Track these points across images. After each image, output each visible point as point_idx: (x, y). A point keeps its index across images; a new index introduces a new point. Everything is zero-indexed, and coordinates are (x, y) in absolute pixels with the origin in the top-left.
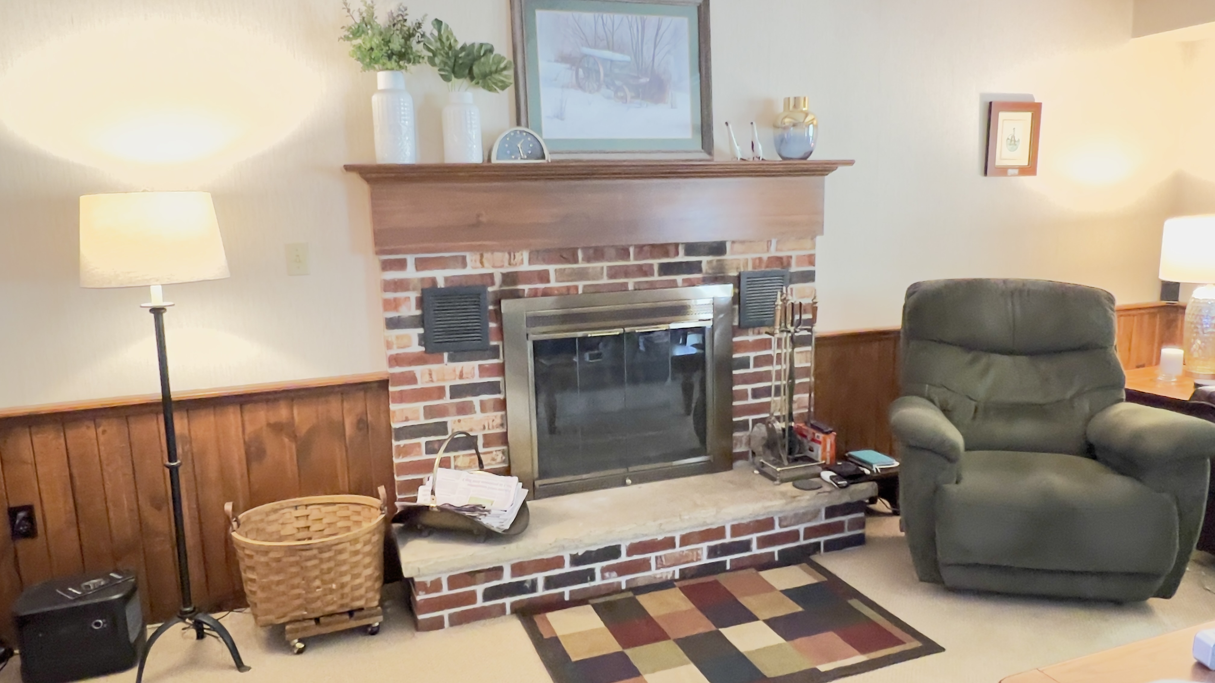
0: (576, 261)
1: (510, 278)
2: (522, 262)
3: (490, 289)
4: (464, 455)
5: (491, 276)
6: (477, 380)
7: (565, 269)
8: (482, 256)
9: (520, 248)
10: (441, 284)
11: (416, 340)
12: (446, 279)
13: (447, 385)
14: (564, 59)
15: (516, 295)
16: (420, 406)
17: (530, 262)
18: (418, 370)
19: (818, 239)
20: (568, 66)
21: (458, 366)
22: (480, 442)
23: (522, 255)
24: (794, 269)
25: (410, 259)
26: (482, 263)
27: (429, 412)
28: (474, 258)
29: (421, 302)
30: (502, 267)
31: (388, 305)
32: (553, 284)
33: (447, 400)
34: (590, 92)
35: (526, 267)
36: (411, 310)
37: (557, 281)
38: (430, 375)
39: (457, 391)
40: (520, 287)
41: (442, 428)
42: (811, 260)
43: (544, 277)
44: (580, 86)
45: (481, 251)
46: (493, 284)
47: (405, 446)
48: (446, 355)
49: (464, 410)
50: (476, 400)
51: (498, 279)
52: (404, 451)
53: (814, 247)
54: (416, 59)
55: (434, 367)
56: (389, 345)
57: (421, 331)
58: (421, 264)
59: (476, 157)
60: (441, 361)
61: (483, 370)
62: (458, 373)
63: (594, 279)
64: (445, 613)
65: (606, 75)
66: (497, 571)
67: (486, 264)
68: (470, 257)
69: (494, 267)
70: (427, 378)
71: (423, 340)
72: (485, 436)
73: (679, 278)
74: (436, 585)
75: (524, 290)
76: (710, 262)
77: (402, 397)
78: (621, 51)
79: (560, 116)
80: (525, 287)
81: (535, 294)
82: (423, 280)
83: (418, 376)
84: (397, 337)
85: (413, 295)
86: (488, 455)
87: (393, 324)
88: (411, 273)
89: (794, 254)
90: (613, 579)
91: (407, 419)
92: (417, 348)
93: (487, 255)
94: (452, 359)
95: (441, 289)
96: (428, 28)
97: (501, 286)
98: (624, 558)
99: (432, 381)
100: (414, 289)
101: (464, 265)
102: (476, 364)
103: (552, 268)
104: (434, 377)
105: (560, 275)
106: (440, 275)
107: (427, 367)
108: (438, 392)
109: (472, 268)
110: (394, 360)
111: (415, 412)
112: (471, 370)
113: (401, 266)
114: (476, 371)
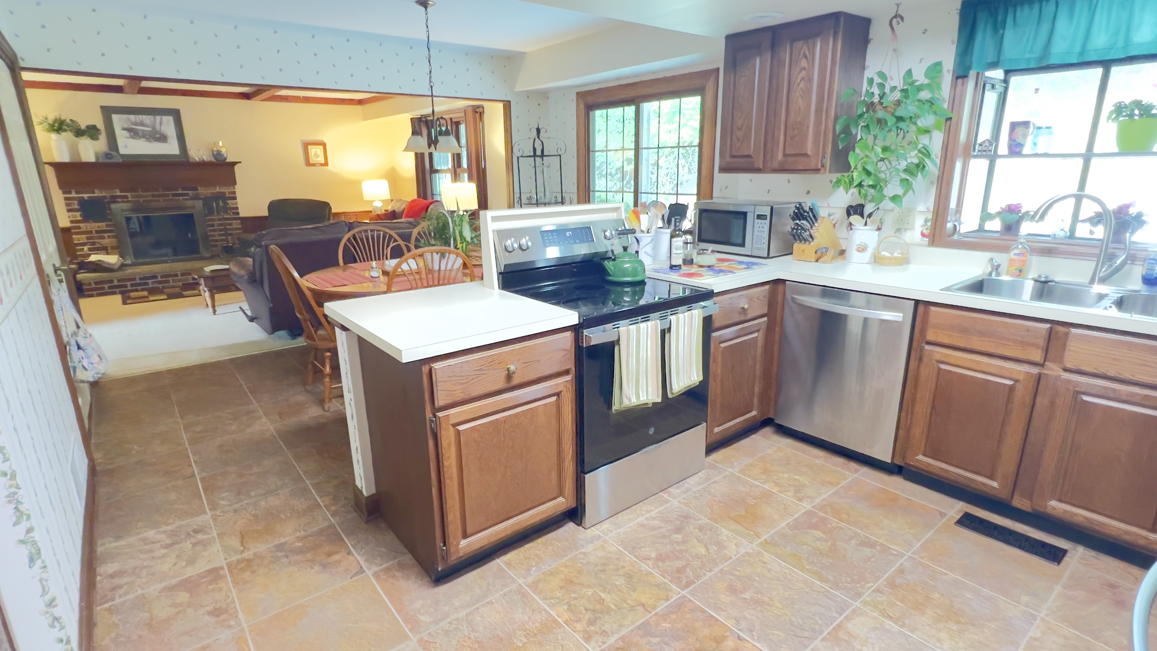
0: (138, 192)
1: (112, 197)
2: (116, 192)
3: (105, 200)
4: (103, 250)
5: (105, 197)
6: (105, 228)
8: (101, 190)
9: (115, 188)
10: (86, 199)
11: (79, 216)
12: (88, 197)
13: (93, 230)
14: (124, 129)
15: (116, 202)
16: (84, 236)
17: (120, 192)
18: (81, 225)
19: (236, 186)
20: (127, 132)
21: (97, 224)
22: (109, 248)
23: (116, 190)
24: (227, 195)
25: (73, 191)
26: (101, 192)
27: (88, 238)
28: (98, 191)
29: (80, 204)
30: (109, 193)
31: (67, 205)
32: (130, 199)
33: (94, 235)
34: (137, 140)
35: (119, 194)
36: (76, 206)
39: (97, 232)
40: (117, 200)
41: (94, 243)
42: (234, 193)
43: (126, 197)
44: (132, 137)
45: (99, 188)
48: (92, 221)
49: (102, 238)
50: (106, 235)
51: (108, 197)
53: (234, 189)
54: (65, 131)
55: (88, 224)
56: (69, 217)
57: (80, 213)
58: (77, 193)
59: (92, 159)
60: (90, 223)
61: (107, 226)
62: (97, 226)
63: (146, 198)
64: (95, 292)
65: (142, 134)
66: (111, 281)
67: (103, 193)
68: (96, 191)
69: (106, 193)
70: (86, 227)
71: (82, 216)
72: (111, 246)
73: (181, 198)
74: (90, 284)
75: (119, 201)
76: (192, 193)
77: (77, 233)
78: (147, 127)
79: (126, 147)
81: (123, 202)
82: (79, 197)
83: (81, 227)
84: (72, 215)
85: (76, 202)
87: (71, 210)
88: (74, 195)
89: (227, 191)
90: (156, 285)
91: (80, 240)
92: (79, 218)
93: (103, 190)
94: (94, 222)
96: (68, 121)
97: (109, 200)
98: (159, 279)
99: (88, 229)
100: (76, 200)
101: (94, 193)
102: (104, 224)
103: (128, 194)
104: (88, 227)
105: (133, 197)
106: (86, 196)
107: (85, 224)
108: (91, 232)
109: (97, 194)
110: (72, 222)
111: (83, 238)
112: (102, 225)
113: (70, 192)
114: (104, 226)
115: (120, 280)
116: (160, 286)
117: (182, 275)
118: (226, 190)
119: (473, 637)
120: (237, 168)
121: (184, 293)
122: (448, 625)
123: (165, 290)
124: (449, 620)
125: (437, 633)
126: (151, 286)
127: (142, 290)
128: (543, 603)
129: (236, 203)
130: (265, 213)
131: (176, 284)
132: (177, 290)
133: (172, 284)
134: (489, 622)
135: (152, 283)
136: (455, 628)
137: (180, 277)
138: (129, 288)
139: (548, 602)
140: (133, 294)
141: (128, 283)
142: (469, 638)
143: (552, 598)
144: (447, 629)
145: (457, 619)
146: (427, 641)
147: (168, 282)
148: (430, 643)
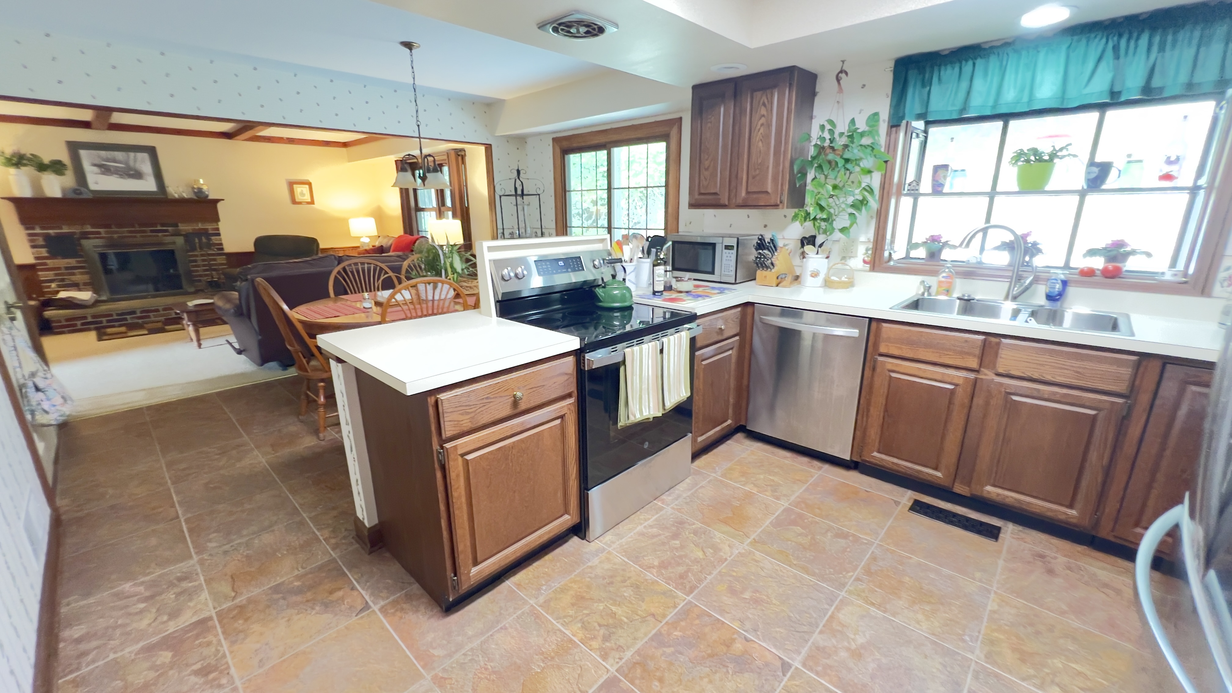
0: (112, 228)
1: (83, 233)
2: (87, 228)
3: (75, 237)
4: (74, 287)
5: (74, 233)
6: (75, 265)
7: (108, 231)
8: (69, 226)
9: (86, 223)
10: (52, 235)
11: (45, 252)
12: (55, 233)
13: (62, 266)
14: (95, 165)
15: (87, 238)
16: (52, 273)
17: (92, 228)
18: (48, 261)
19: (220, 224)
20: (97, 168)
21: (66, 260)
22: (82, 285)
23: (87, 226)
24: (211, 232)
25: (38, 227)
26: (70, 228)
27: (56, 275)
28: (66, 227)
29: (46, 240)
30: (79, 229)
31: (31, 241)
32: (103, 235)
33: (63, 271)
34: (109, 176)
35: (90, 230)
36: (41, 243)
38: (54, 263)
39: (67, 268)
40: (88, 236)
42: (218, 229)
43: (98, 233)
44: (103, 173)
45: (67, 224)
46: (75, 235)
47: (46, 285)
48: (60, 257)
49: (72, 274)
50: (77, 271)
51: (77, 233)
52: (48, 287)
53: (217, 225)
54: (25, 165)
55: (56, 261)
56: (33, 254)
57: (46, 249)
58: (42, 229)
59: (58, 195)
60: (58, 259)
61: (78, 262)
62: (66, 263)
63: (121, 234)
65: (114, 171)
66: (84, 318)
67: (72, 229)
68: (63, 227)
69: (75, 229)
70: (52, 264)
71: (48, 252)
72: (83, 283)
73: (160, 234)
74: (60, 321)
76: (172, 230)
77: (42, 270)
78: (120, 163)
79: (97, 183)
80: (91, 236)
81: (95, 238)
82: (44, 233)
83: (48, 263)
84: (36, 251)
85: (41, 238)
86: (85, 289)
87: (33, 247)
88: (38, 231)
90: (135, 321)
91: (46, 277)
92: (46, 255)
93: (72, 226)
94: (63, 258)
96: (29, 155)
97: (79, 236)
98: (139, 314)
99: (55, 265)
100: (40, 236)
101: (62, 229)
103: (101, 230)
104: (57, 264)
105: (106, 233)
106: (51, 232)
107: (52, 260)
108: (59, 269)
109: (65, 230)
110: (37, 258)
111: (50, 275)
112: (72, 262)
113: (33, 229)
114: (74, 262)
115: (94, 317)
116: (140, 321)
117: (165, 309)
118: (209, 227)
119: (489, 667)
120: (220, 205)
121: (167, 327)
122: (463, 657)
123: (145, 325)
124: (463, 651)
125: (452, 668)
126: (130, 321)
127: (120, 326)
128: (557, 622)
129: (221, 240)
130: (251, 249)
131: (157, 319)
132: (160, 325)
133: (153, 319)
134: (505, 649)
135: (132, 318)
136: (470, 660)
137: (162, 312)
138: (105, 324)
139: (561, 621)
140: (109, 330)
141: (104, 319)
142: (486, 669)
143: (565, 617)
144: (462, 661)
145: (472, 649)
146: (442, 678)
147: (149, 317)
148: (445, 679)
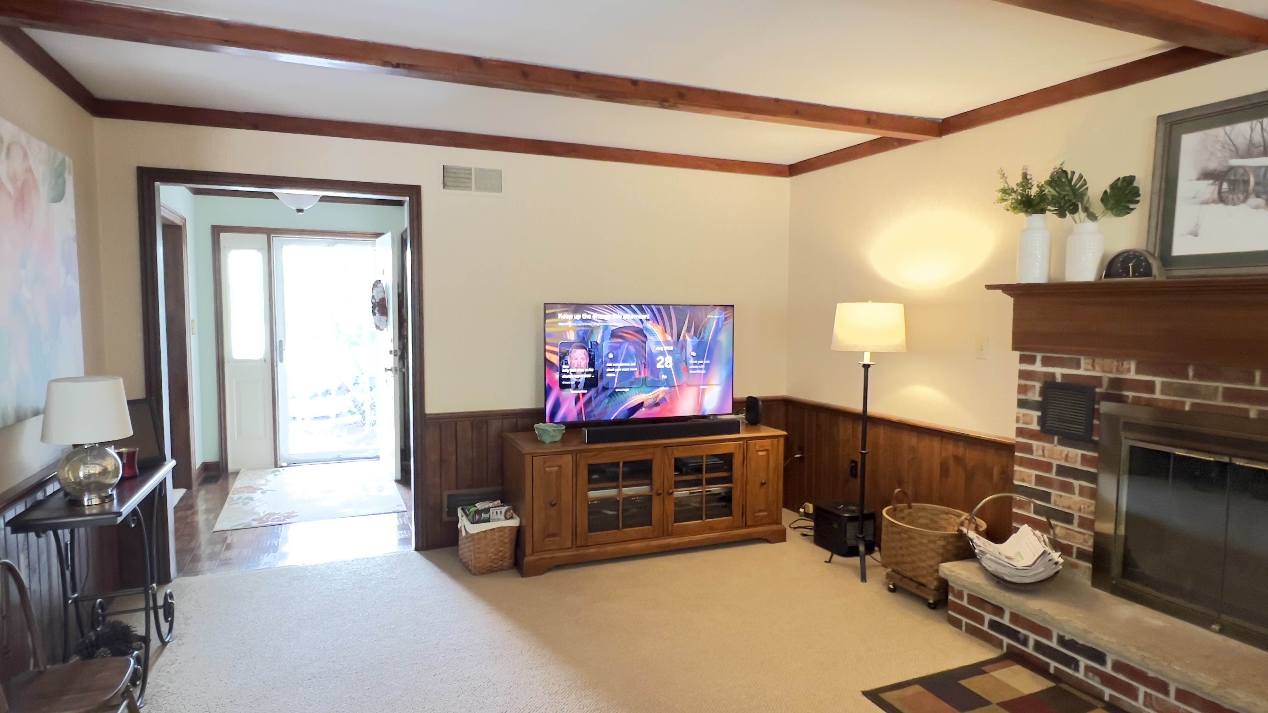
0: (1186, 377)
1: (1118, 384)
2: (1129, 370)
3: (1098, 390)
4: (1061, 527)
5: (1099, 379)
6: (1078, 466)
7: (1172, 383)
8: (1094, 361)
9: (1129, 357)
10: (1059, 379)
11: (1035, 420)
12: (1064, 376)
13: (1055, 463)
15: (1120, 399)
16: (1034, 472)
17: (1138, 372)
18: (1035, 444)
20: (1211, 181)
21: (1066, 450)
23: (1130, 364)
25: (1039, 357)
26: (1093, 366)
27: (1040, 480)
28: (1087, 361)
29: (1044, 392)
30: (1110, 372)
31: (1022, 389)
32: (1158, 395)
33: (1053, 475)
34: (1234, 204)
35: (1132, 375)
36: (1035, 396)
37: (1163, 393)
38: (1043, 451)
39: (1062, 470)
40: (1126, 393)
41: (1046, 497)
43: (1149, 387)
44: (1221, 198)
45: (1092, 355)
46: (1100, 386)
47: (1020, 501)
48: (1056, 438)
49: (1067, 488)
50: (1077, 483)
51: (1105, 383)
52: (1021, 505)
55: (1048, 446)
56: (1018, 421)
57: (1039, 414)
58: (1046, 362)
60: (1052, 442)
61: (1085, 460)
62: (1064, 456)
63: (1204, 399)
64: (964, 620)
65: (1257, 184)
66: (998, 610)
67: (1097, 368)
68: (1084, 360)
69: (1103, 371)
70: (1040, 452)
71: (1042, 421)
72: (1080, 518)
74: (960, 595)
75: (1128, 396)
77: (1026, 463)
79: (1193, 232)
80: (1130, 394)
81: (1137, 401)
82: (1046, 374)
83: (1034, 448)
84: (1024, 415)
85: (1038, 385)
86: (1081, 536)
87: (1022, 404)
88: (1037, 367)
91: (1023, 481)
92: (1035, 426)
93: (1098, 361)
94: (1061, 443)
95: (1058, 383)
97: (1107, 389)
99: (1044, 456)
100: (1038, 381)
101: (1078, 367)
102: (1080, 452)
103: (1158, 381)
104: (1046, 453)
105: (1166, 388)
106: (1059, 372)
107: (1041, 444)
108: (1047, 467)
109: (1084, 369)
110: (1020, 432)
111: (1031, 477)
112: (1075, 457)
113: (1032, 361)
114: (1079, 458)
115: (1015, 618)
127: (1054, 675)
